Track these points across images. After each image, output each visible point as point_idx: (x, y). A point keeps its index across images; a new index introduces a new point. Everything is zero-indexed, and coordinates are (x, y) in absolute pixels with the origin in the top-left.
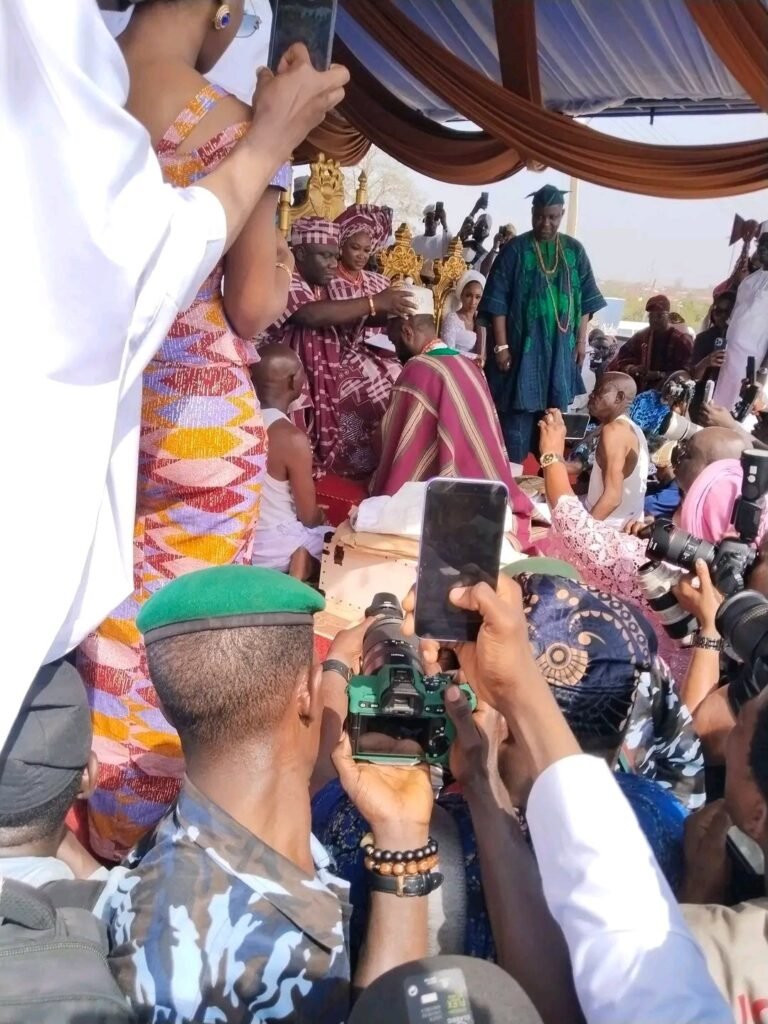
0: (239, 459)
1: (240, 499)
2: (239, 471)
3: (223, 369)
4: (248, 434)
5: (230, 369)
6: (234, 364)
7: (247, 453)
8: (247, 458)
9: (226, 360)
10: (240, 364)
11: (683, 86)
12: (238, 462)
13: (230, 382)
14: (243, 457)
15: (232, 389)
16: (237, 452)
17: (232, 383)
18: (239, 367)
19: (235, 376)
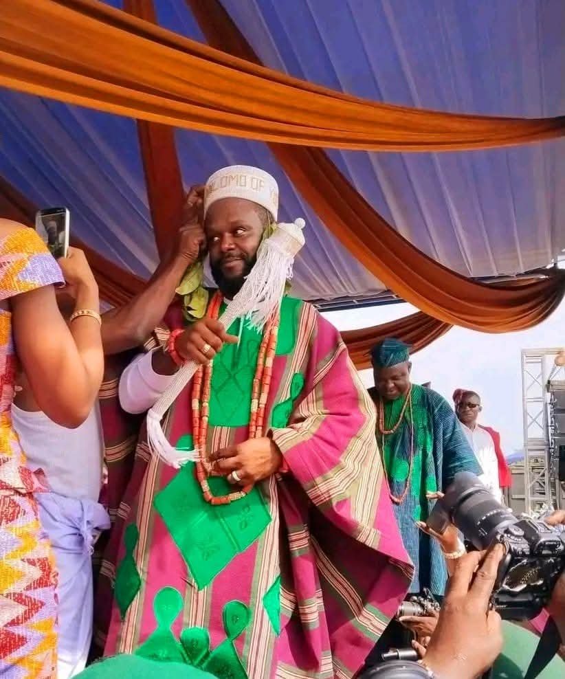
0: (21, 595)
1: (22, 640)
2: (20, 610)
3: (5, 497)
4: (31, 566)
5: (12, 497)
6: (17, 492)
7: (29, 588)
8: (28, 593)
9: (8, 488)
10: (23, 491)
11: (317, 290)
12: (19, 599)
13: (11, 510)
14: (24, 592)
15: (13, 520)
16: (18, 587)
17: (14, 511)
18: (24, 495)
19: (18, 506)
